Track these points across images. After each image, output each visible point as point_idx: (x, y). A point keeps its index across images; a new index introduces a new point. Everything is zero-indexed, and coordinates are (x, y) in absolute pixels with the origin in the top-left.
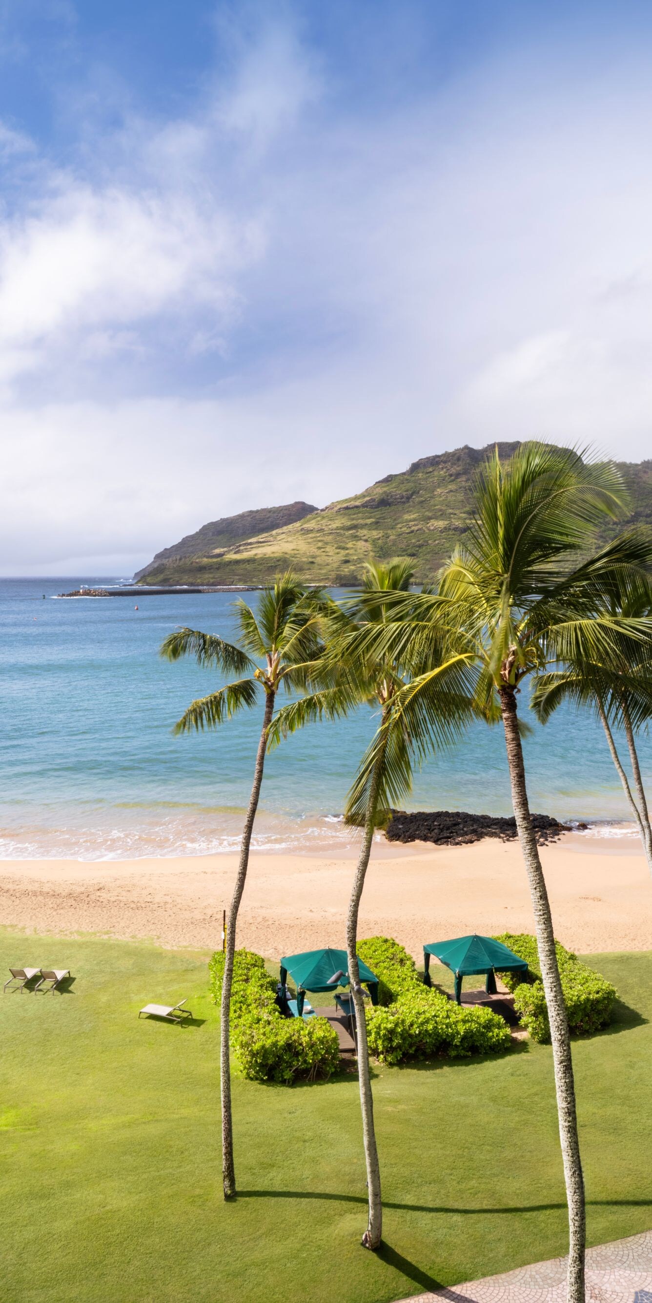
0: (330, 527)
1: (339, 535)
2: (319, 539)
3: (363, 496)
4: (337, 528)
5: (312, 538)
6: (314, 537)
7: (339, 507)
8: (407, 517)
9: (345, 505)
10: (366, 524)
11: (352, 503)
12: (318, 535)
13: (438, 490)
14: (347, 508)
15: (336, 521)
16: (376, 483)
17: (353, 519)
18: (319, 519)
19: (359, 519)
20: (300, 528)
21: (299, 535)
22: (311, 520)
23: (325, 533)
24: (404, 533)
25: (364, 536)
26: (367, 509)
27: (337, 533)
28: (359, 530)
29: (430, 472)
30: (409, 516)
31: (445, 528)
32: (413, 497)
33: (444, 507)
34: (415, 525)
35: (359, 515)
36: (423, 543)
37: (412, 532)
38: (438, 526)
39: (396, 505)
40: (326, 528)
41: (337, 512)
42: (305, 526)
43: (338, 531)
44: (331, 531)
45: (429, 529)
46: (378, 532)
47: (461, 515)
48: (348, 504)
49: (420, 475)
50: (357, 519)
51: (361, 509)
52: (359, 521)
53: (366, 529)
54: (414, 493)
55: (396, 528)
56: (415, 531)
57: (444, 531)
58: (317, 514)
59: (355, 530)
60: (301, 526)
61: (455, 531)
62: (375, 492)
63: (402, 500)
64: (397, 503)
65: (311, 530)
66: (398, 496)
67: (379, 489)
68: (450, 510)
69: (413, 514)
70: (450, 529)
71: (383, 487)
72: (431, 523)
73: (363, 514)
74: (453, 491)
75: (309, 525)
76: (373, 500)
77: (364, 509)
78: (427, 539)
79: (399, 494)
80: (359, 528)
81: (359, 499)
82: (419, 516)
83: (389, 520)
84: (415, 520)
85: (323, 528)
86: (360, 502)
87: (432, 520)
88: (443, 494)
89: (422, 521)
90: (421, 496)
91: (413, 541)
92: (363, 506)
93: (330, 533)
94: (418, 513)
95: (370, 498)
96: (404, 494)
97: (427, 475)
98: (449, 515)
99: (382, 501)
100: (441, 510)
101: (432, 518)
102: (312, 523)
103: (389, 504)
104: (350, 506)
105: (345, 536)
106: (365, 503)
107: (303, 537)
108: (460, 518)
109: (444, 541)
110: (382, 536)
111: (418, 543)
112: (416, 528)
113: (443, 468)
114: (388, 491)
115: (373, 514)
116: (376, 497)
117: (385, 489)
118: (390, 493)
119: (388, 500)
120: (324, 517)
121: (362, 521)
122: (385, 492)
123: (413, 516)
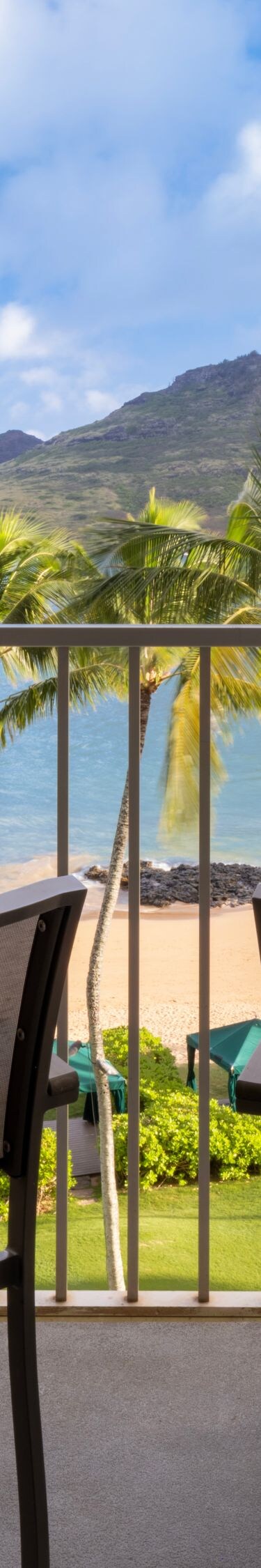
0: (59, 467)
1: (71, 478)
2: (43, 484)
3: (106, 422)
4: (70, 470)
5: (32, 483)
6: (36, 483)
7: (71, 438)
8: (168, 454)
9: (80, 436)
10: (112, 464)
11: (91, 432)
12: (41, 478)
13: (214, 415)
14: (84, 440)
15: (68, 459)
16: (125, 404)
17: (92, 456)
18: (43, 455)
19: (101, 456)
20: (15, 469)
21: (14, 478)
22: (31, 457)
23: (51, 475)
24: (164, 477)
25: (108, 480)
26: (112, 442)
27: (69, 476)
28: (99, 471)
29: (203, 389)
30: (173, 452)
31: (223, 470)
32: (178, 425)
33: (221, 440)
34: (180, 466)
35: (100, 450)
36: (191, 491)
37: (176, 476)
38: (213, 467)
39: (153, 436)
40: (53, 469)
41: (68, 446)
42: (22, 465)
43: (70, 473)
44: (60, 474)
45: (199, 471)
46: (128, 475)
47: (245, 451)
48: (85, 435)
49: (188, 393)
50: (97, 456)
51: (104, 442)
52: (101, 459)
53: (110, 471)
54: (179, 419)
55: (152, 470)
56: (180, 474)
57: (221, 475)
58: (39, 449)
59: (94, 471)
60: (16, 466)
61: (237, 474)
62: (124, 418)
63: (163, 429)
64: (155, 434)
65: (31, 472)
66: (157, 423)
67: (129, 412)
68: (231, 445)
69: (178, 450)
70: (230, 472)
71: (134, 410)
72: (203, 463)
73: (105, 448)
74: (234, 418)
75: (28, 465)
76: (121, 429)
77: (108, 442)
78: (197, 486)
79: (158, 421)
80: (100, 469)
81: (100, 427)
82: (186, 452)
83: (143, 458)
84: (180, 458)
85: (49, 468)
86: (101, 432)
87: (204, 459)
88: (220, 421)
89: (191, 459)
90: (189, 424)
91: (178, 488)
92: (106, 437)
93: (58, 477)
94: (185, 447)
95: (116, 426)
96: (165, 420)
97: (198, 394)
98: (228, 452)
99: (133, 431)
100: (216, 444)
101: (202, 455)
102: (32, 462)
103: (144, 435)
104: (89, 438)
105: (80, 481)
106: (109, 433)
107: (19, 481)
108: (243, 456)
109: (222, 488)
110: (134, 481)
111: (184, 491)
112: (181, 470)
113: (220, 384)
114: (143, 417)
115: (120, 449)
116: (126, 425)
117: (137, 413)
118: (145, 419)
119: (142, 429)
120: (49, 454)
121: (103, 460)
122: (137, 418)
123: (178, 453)
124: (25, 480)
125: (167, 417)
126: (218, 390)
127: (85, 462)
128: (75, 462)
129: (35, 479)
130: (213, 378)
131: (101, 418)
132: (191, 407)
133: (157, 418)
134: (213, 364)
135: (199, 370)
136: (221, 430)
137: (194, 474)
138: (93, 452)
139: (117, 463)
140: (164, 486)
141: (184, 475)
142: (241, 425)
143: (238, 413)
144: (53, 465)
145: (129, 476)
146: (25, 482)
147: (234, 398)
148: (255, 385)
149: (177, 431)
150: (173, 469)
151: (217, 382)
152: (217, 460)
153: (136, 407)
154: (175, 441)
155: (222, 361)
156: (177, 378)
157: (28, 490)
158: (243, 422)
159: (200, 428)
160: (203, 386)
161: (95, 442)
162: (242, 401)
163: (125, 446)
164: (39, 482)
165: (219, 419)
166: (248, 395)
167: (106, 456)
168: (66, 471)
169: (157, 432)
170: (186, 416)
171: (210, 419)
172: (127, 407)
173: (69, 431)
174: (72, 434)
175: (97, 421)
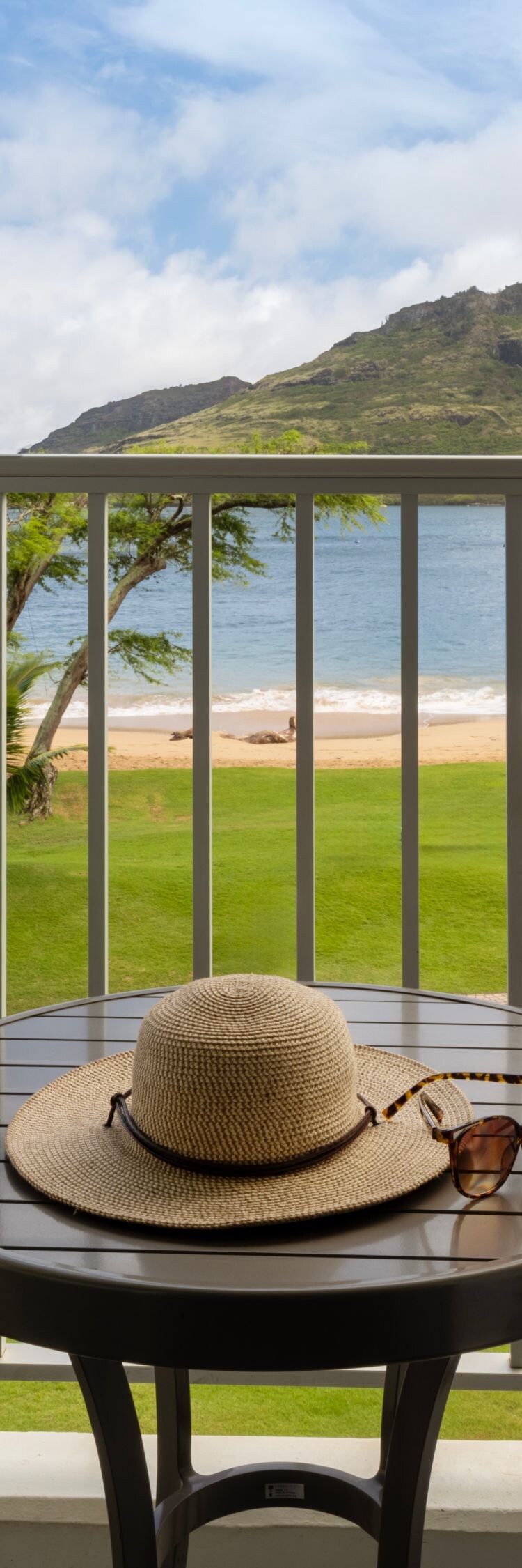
0: (261, 413)
1: (273, 425)
2: (243, 432)
3: (313, 365)
4: (273, 416)
5: (232, 431)
6: (236, 430)
7: (276, 382)
8: (379, 399)
9: (285, 380)
10: (317, 410)
11: (297, 376)
12: (242, 426)
13: (429, 357)
14: (289, 385)
15: (271, 405)
16: (336, 345)
17: (296, 402)
18: (246, 401)
19: (306, 401)
20: (215, 415)
21: (214, 426)
22: (233, 403)
23: (252, 422)
24: (373, 424)
25: (312, 428)
26: (320, 386)
27: (272, 423)
28: (304, 418)
29: (419, 329)
30: (383, 397)
31: (436, 417)
32: (391, 368)
33: (436, 384)
34: (391, 412)
35: (306, 395)
36: (402, 440)
37: (385, 423)
38: (426, 414)
39: (364, 380)
40: (254, 416)
41: (273, 390)
42: (225, 412)
43: (273, 420)
44: (262, 421)
45: (411, 418)
46: (334, 421)
47: (461, 396)
48: (291, 379)
49: (402, 334)
50: (303, 402)
51: (310, 387)
52: (306, 404)
53: (316, 418)
54: (392, 362)
55: (360, 416)
56: (390, 422)
57: (434, 422)
58: (243, 394)
59: (298, 418)
60: (217, 412)
61: (451, 421)
62: (333, 360)
63: (374, 372)
64: (365, 378)
65: (231, 419)
66: (368, 366)
67: (339, 354)
68: (445, 389)
69: (388, 395)
70: (444, 419)
71: (344, 352)
72: (414, 409)
73: (311, 393)
74: (450, 360)
75: (229, 411)
76: (328, 372)
77: (314, 386)
78: (408, 434)
79: (369, 363)
80: (306, 416)
81: (307, 370)
82: (397, 397)
83: (352, 404)
84: (390, 404)
85: (251, 415)
86: (309, 375)
87: (416, 404)
88: (436, 363)
89: (402, 405)
90: (402, 367)
91: (387, 436)
92: (313, 381)
93: (260, 424)
94: (395, 392)
95: (324, 369)
96: (377, 362)
97: (413, 334)
98: (442, 397)
99: (341, 374)
100: (430, 389)
101: (416, 400)
102: (234, 408)
103: (353, 378)
104: (295, 382)
105: (282, 428)
106: (316, 377)
107: (219, 429)
108: (460, 402)
109: (434, 436)
110: (340, 429)
111: (394, 439)
112: (392, 417)
113: (436, 323)
114: (353, 359)
115: (328, 394)
116: (333, 368)
117: (346, 355)
118: (354, 361)
119: (352, 373)
120: (252, 399)
121: (309, 406)
122: (346, 360)
123: (389, 398)
124: (225, 427)
125: (378, 359)
126: (434, 330)
127: (289, 408)
128: (279, 408)
129: (236, 427)
130: (429, 316)
131: (309, 360)
132: (404, 348)
133: (368, 360)
134: (429, 301)
135: (414, 307)
136: (436, 373)
137: (404, 421)
138: (298, 397)
139: (323, 409)
140: (372, 434)
141: (395, 422)
142: (458, 368)
143: (454, 354)
144: (256, 411)
145: (335, 424)
146: (225, 429)
147: (450, 339)
148: (474, 324)
149: (389, 374)
150: (383, 415)
151: (434, 320)
152: (430, 406)
153: (347, 348)
154: (386, 386)
155: (439, 297)
156: (392, 317)
157: (227, 439)
158: (460, 364)
159: (413, 371)
160: (418, 326)
161: (302, 386)
162: (459, 342)
163: (332, 390)
164: (240, 429)
165: (433, 361)
166: (467, 336)
167: (312, 401)
168: (269, 418)
169: (368, 376)
170: (399, 358)
171: (425, 362)
172: (337, 349)
173: (275, 375)
174: (277, 377)
175: (305, 364)
